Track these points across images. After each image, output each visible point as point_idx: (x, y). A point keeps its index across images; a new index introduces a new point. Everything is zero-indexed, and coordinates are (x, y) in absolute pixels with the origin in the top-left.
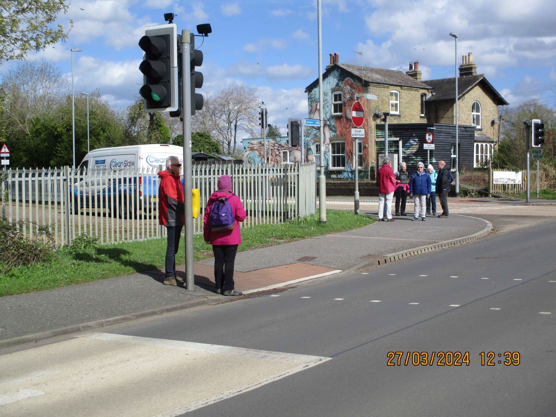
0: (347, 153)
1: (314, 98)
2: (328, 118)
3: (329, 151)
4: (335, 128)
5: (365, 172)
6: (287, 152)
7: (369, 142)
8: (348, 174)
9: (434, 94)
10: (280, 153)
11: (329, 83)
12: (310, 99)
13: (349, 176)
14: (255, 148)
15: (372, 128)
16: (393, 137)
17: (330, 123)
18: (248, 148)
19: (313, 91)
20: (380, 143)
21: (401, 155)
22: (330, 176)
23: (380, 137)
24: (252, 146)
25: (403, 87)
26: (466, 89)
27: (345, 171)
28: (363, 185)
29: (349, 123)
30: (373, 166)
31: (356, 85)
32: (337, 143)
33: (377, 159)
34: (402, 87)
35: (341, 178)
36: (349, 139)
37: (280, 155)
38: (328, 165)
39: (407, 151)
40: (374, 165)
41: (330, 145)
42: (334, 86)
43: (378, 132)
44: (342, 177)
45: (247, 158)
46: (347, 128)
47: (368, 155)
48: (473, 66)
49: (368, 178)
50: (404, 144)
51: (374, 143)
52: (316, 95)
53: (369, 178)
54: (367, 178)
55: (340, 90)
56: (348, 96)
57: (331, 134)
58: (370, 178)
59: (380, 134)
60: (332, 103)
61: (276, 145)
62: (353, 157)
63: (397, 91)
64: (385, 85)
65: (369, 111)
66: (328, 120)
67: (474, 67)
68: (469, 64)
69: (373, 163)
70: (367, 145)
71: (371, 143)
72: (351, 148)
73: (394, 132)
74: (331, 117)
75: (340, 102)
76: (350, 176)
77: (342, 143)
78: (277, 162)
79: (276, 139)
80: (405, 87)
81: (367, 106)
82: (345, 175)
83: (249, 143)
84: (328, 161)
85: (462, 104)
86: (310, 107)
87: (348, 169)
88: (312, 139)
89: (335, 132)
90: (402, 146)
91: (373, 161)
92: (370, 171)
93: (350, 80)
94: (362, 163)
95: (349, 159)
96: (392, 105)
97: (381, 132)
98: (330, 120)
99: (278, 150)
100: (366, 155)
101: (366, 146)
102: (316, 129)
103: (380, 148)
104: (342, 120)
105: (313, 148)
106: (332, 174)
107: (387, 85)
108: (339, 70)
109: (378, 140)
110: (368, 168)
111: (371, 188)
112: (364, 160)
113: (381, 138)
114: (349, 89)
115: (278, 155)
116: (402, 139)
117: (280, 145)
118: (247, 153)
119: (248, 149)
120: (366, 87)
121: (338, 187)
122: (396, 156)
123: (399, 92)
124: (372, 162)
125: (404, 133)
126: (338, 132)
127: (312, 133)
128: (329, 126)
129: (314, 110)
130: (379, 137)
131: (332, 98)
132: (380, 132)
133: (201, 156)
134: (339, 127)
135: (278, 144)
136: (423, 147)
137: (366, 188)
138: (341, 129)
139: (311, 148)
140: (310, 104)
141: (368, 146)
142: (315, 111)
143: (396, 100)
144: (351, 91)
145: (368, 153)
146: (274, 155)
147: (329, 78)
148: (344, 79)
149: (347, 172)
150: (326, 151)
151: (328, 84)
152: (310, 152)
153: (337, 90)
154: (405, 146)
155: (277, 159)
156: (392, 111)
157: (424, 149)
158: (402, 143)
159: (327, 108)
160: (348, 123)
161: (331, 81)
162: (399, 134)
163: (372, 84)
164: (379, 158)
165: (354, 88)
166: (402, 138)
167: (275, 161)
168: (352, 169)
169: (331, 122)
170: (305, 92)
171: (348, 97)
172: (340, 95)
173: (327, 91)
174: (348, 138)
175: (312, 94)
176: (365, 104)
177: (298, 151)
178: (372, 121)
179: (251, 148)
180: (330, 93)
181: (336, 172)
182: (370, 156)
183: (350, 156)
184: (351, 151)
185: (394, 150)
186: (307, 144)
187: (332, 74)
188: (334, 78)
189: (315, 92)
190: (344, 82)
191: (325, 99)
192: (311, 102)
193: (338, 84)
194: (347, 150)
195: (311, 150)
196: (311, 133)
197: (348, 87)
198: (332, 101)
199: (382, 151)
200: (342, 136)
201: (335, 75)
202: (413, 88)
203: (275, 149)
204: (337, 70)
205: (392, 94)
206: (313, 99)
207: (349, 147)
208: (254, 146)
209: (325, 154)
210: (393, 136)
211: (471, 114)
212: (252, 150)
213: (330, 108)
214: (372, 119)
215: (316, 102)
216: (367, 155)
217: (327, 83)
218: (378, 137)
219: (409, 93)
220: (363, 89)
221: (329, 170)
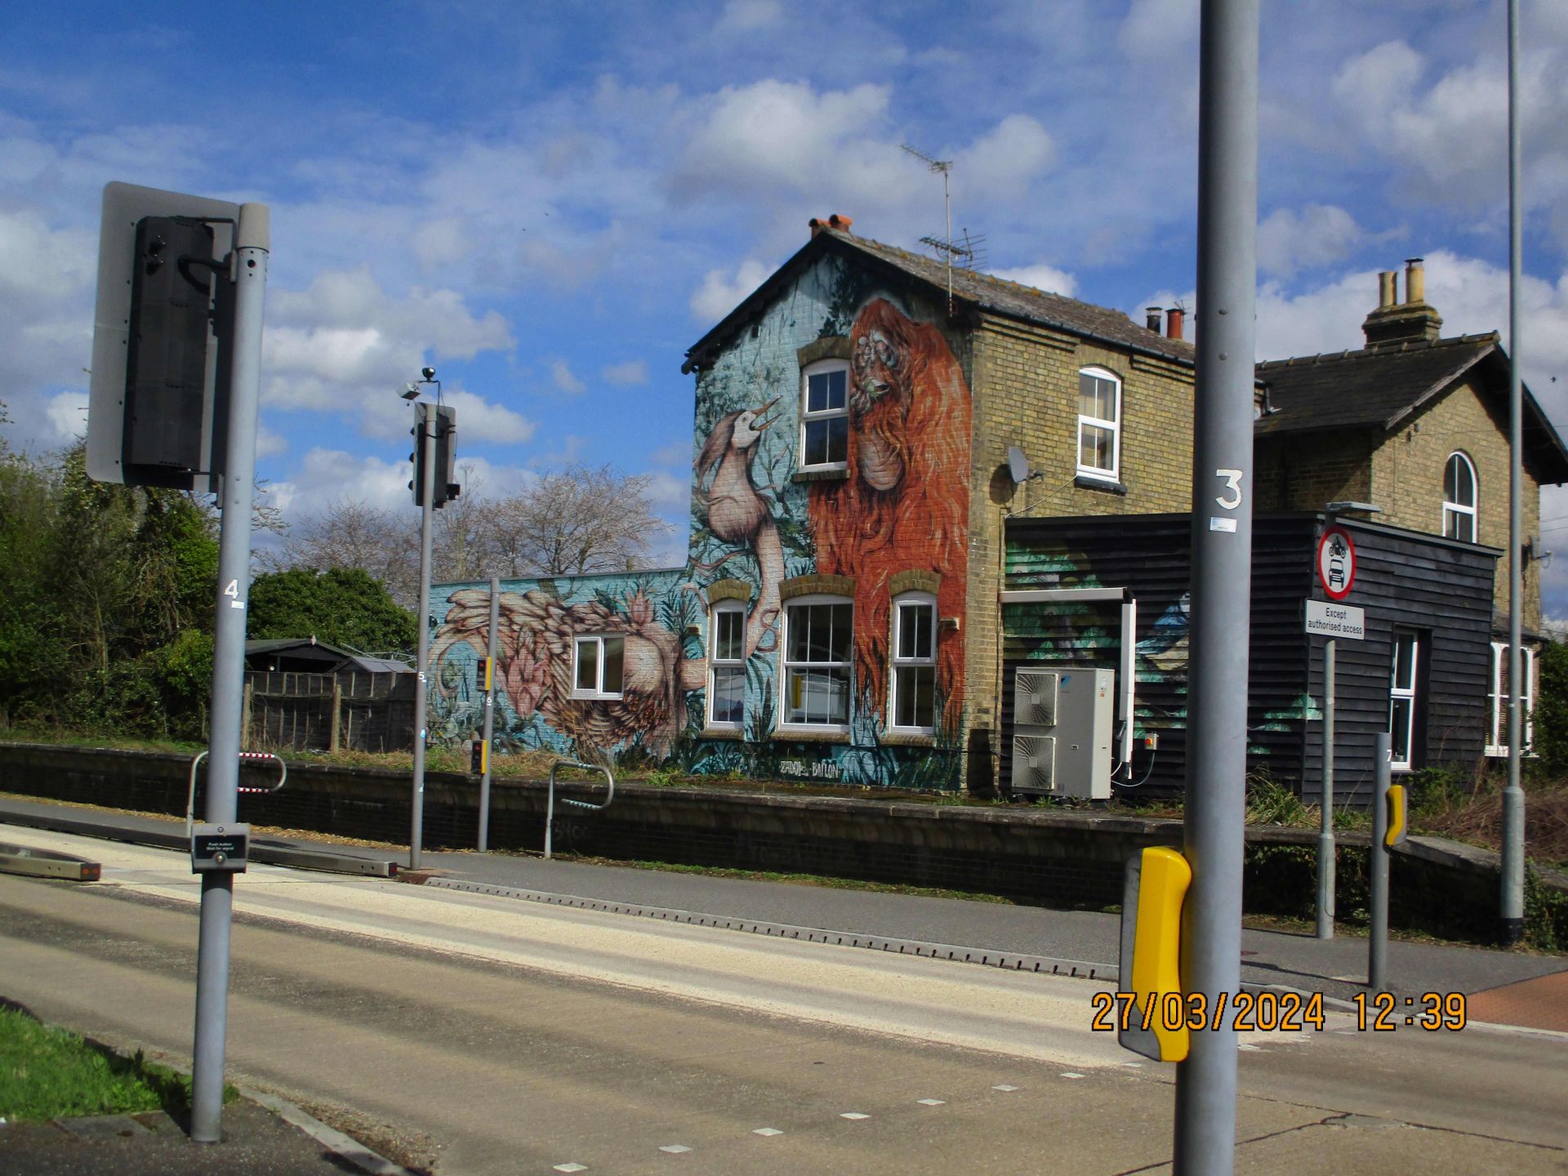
0: (861, 658)
1: (721, 395)
2: (779, 489)
3: (775, 646)
4: (810, 534)
5: (941, 753)
6: (595, 643)
7: (970, 601)
8: (860, 762)
9: (1272, 409)
10: (566, 647)
11: (792, 325)
12: (704, 401)
13: (862, 769)
14: (473, 623)
15: (987, 536)
16: (1090, 583)
17: (787, 510)
18: (447, 622)
19: (719, 365)
20: (1026, 614)
21: (1131, 678)
22: (777, 767)
23: (1027, 580)
24: (463, 615)
25: (1142, 359)
26: (1428, 387)
27: (847, 744)
28: (925, 825)
29: (875, 512)
30: (987, 724)
31: (917, 324)
32: (813, 607)
33: (1004, 693)
34: (1136, 357)
35: (824, 779)
36: (873, 587)
37: (565, 656)
38: (768, 710)
39: (1160, 656)
40: (991, 720)
41: (784, 618)
42: (812, 338)
43: (1017, 559)
44: (832, 772)
45: (441, 667)
46: (863, 536)
47: (961, 668)
48: (1429, 314)
49: (958, 788)
50: (1146, 622)
51: (992, 610)
52: (731, 384)
53: (963, 785)
54: (954, 785)
55: (837, 352)
56: (874, 382)
57: (790, 565)
58: (969, 788)
59: (1025, 569)
60: (800, 415)
61: (553, 610)
62: (887, 675)
63: (1112, 371)
64: (1058, 336)
65: (975, 448)
66: (781, 498)
67: (1432, 320)
68: (1412, 305)
69: (986, 711)
70: (957, 620)
71: (980, 609)
72: (877, 633)
73: (1096, 557)
74: (792, 481)
75: (838, 410)
76: (871, 773)
77: (837, 607)
78: (555, 687)
79: (557, 583)
80: (1149, 361)
81: (966, 426)
82: (847, 763)
83: (449, 601)
84: (769, 692)
85: (1404, 455)
86: (703, 440)
87: (859, 738)
88: (702, 586)
89: (808, 552)
90: (1138, 627)
91: (988, 703)
92: (970, 752)
93: (887, 302)
94: (931, 710)
95: (866, 687)
96: (1087, 441)
97: (1033, 559)
98: (787, 496)
99: (561, 634)
100: (954, 666)
101: (953, 623)
102: (725, 542)
103: (1023, 640)
104: (841, 494)
105: (708, 628)
106: (784, 756)
107: (1065, 338)
108: (840, 262)
109: (1012, 596)
110: (960, 737)
111: (970, 845)
112: (941, 692)
113: (1029, 586)
114: (880, 347)
115: (558, 656)
116: (1137, 594)
117: (569, 611)
118: (442, 643)
119: (446, 628)
120: (963, 335)
121: (799, 830)
122: (1104, 678)
123: (1122, 379)
124: (979, 704)
125: (1148, 565)
126: (822, 556)
127: (705, 561)
128: (783, 524)
129: (722, 451)
130: (1020, 581)
131: (801, 396)
132: (1026, 559)
133: (310, 655)
134: (826, 531)
135: (562, 608)
136: (1302, 624)
137: (944, 842)
138: (837, 538)
139: (700, 627)
140: (704, 425)
141: (963, 624)
142: (724, 456)
143: (1107, 415)
144: (889, 358)
145: (961, 657)
146: (542, 655)
147: (791, 299)
148: (859, 300)
149: (858, 748)
150: (763, 646)
151: (787, 328)
152: (693, 648)
153: (825, 357)
154: (1151, 627)
155: (553, 676)
156: (1083, 463)
157: (1309, 630)
158: (1138, 616)
159: (776, 440)
160: (871, 509)
161: (798, 315)
162: (1125, 565)
163: (996, 320)
164: (1019, 690)
165: (904, 341)
166: (1140, 588)
167: (544, 684)
168: (880, 736)
169: (791, 507)
170: (685, 370)
171: (878, 383)
172: (838, 377)
173: (781, 365)
174: (864, 583)
175: (714, 379)
176: (956, 414)
177: (642, 642)
178: (990, 502)
179: (455, 622)
180: (793, 372)
181: (802, 748)
182: (969, 677)
183: (875, 674)
184: (880, 648)
185: (1095, 651)
186: (682, 610)
187: (806, 281)
188: (814, 296)
189: (728, 367)
190: (859, 313)
191: (768, 401)
192: (707, 415)
193: (829, 324)
194: (858, 644)
195: (697, 636)
196: (700, 557)
197: (877, 336)
198: (801, 407)
199: (1031, 650)
200: (837, 572)
201: (819, 286)
202: (1184, 371)
203: (547, 629)
204: (832, 263)
205: (1086, 385)
206: (716, 401)
207: (868, 630)
208: (467, 613)
209: (758, 657)
210: (1093, 577)
211: (1441, 508)
212: (459, 631)
213: (789, 440)
214: (986, 489)
215: (728, 414)
216: (956, 671)
217: (781, 327)
218: (1013, 581)
219: (1167, 391)
220: (950, 343)
221: (773, 735)
